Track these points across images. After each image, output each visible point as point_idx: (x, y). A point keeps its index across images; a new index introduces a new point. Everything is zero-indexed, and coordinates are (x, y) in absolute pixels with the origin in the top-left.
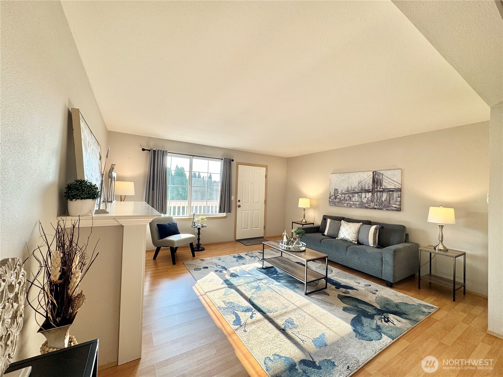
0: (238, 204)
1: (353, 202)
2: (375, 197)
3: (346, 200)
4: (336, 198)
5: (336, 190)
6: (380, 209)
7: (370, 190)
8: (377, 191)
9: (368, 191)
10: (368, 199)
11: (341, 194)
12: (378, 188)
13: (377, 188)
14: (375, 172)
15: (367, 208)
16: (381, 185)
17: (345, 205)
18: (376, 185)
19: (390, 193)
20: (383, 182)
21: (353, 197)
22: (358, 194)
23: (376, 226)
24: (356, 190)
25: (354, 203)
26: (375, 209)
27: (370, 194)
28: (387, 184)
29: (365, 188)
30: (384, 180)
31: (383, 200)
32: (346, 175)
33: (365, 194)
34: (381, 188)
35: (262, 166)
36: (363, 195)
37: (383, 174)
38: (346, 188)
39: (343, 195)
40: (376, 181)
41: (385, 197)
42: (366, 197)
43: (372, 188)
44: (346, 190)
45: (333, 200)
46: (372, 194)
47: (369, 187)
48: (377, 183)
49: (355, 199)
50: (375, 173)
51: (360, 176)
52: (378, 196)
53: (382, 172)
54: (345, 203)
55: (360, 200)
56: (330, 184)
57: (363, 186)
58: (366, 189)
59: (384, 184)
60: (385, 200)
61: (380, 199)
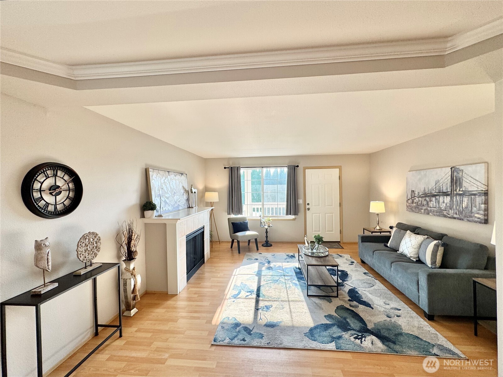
0: (307, 207)
1: (431, 207)
2: (454, 202)
3: (423, 206)
4: (413, 202)
5: (413, 191)
6: (460, 219)
7: (448, 192)
8: (457, 194)
9: (445, 194)
10: (446, 205)
11: (418, 198)
12: (458, 190)
13: (456, 190)
14: (454, 167)
15: (445, 216)
16: (461, 186)
17: (423, 211)
18: (454, 186)
19: (471, 197)
20: (463, 181)
21: (430, 201)
22: (435, 197)
23: (437, 241)
24: (433, 192)
25: (432, 209)
26: (455, 218)
27: (449, 198)
28: (469, 185)
29: (443, 189)
30: (464, 179)
31: (464, 207)
32: (422, 173)
33: (443, 198)
34: (461, 190)
35: (334, 167)
36: (441, 199)
37: (463, 170)
38: (422, 190)
39: (420, 199)
40: (455, 181)
41: (466, 204)
42: (444, 202)
43: (450, 191)
44: (423, 192)
45: (410, 205)
46: (451, 198)
47: (447, 189)
48: (456, 183)
49: (433, 204)
50: (453, 169)
51: (437, 174)
52: (457, 201)
53: (461, 168)
54: (422, 209)
55: (438, 206)
56: (407, 184)
57: (441, 188)
58: (445, 191)
59: (464, 184)
60: (466, 208)
61: (459, 206)
